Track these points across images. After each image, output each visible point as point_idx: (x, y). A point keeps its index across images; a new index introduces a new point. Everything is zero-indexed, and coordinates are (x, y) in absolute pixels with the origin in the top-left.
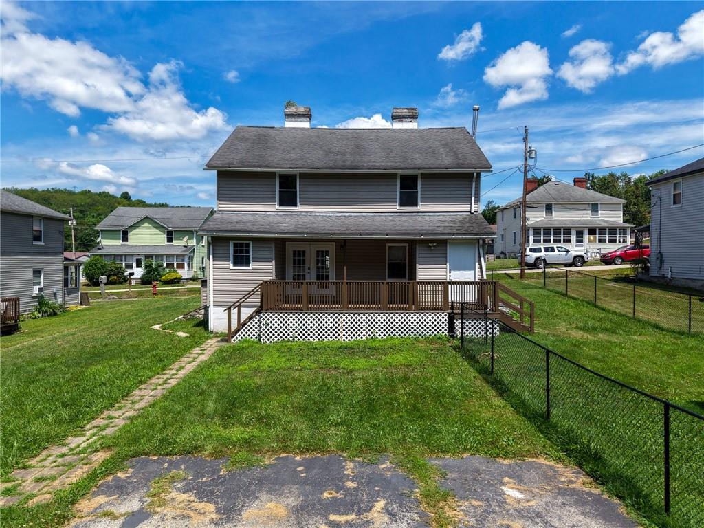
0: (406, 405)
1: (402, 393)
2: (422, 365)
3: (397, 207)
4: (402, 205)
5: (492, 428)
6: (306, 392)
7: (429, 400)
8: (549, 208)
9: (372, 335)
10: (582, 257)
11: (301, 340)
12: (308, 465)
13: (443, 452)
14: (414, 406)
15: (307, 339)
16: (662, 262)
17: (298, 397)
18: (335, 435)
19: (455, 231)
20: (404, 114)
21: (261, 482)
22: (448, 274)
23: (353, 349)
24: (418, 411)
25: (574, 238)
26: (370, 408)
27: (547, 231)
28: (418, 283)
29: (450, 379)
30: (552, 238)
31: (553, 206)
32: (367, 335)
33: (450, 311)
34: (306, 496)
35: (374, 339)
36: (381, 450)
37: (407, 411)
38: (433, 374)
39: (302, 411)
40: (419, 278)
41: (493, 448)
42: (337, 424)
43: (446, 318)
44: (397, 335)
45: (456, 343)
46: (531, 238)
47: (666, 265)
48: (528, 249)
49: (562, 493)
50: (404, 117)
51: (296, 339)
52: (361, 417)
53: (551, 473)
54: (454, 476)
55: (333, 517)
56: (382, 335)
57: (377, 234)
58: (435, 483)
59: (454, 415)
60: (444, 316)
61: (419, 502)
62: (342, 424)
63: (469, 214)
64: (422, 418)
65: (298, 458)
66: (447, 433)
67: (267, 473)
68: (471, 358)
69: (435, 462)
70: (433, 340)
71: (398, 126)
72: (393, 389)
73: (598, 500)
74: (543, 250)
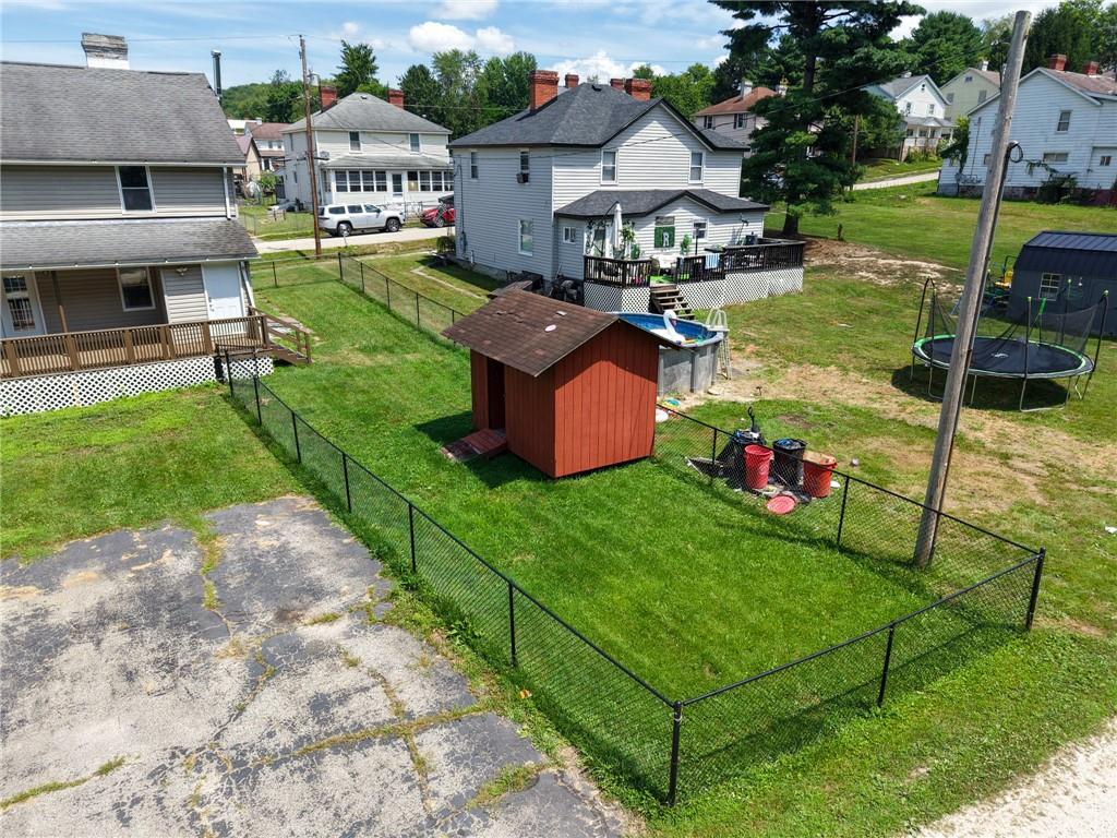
0: (176, 474)
1: (171, 463)
2: (189, 426)
3: (122, 211)
4: (128, 207)
5: (254, 480)
6: (63, 482)
7: (199, 465)
8: (355, 137)
9: (120, 394)
10: (397, 218)
11: (20, 413)
12: (100, 543)
13: (213, 507)
14: (185, 473)
15: (28, 412)
16: (465, 244)
17: (57, 489)
18: (114, 516)
19: (208, 252)
20: (103, 45)
21: (64, 564)
22: (208, 304)
23: (99, 416)
24: (190, 477)
25: (390, 184)
26: (140, 483)
27: (354, 174)
28: (170, 327)
29: (220, 438)
30: (362, 185)
31: (361, 136)
32: (114, 395)
33: (215, 355)
34: (108, 562)
35: (124, 398)
36: (160, 518)
37: (179, 480)
38: (202, 435)
39: (69, 500)
40: (171, 322)
41: (253, 495)
42: (111, 506)
43: (211, 362)
44: (154, 389)
45: (226, 389)
46: (334, 185)
47: (469, 248)
48: (327, 209)
49: (294, 515)
50: (105, 50)
51: (12, 414)
52: (134, 494)
53: (292, 504)
54: (222, 522)
55: (134, 568)
56: (134, 392)
57: (101, 261)
58: (207, 530)
59: (224, 473)
60: (209, 361)
61: (196, 545)
62: (117, 504)
63: (225, 219)
64: (194, 483)
65: (87, 541)
66: (217, 490)
67: (65, 557)
68: (240, 408)
69: (208, 516)
70: (199, 389)
71: (95, 63)
72: (162, 460)
73: (316, 514)
74: (346, 210)
